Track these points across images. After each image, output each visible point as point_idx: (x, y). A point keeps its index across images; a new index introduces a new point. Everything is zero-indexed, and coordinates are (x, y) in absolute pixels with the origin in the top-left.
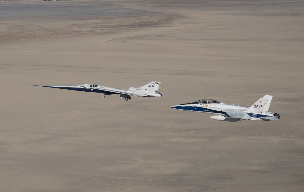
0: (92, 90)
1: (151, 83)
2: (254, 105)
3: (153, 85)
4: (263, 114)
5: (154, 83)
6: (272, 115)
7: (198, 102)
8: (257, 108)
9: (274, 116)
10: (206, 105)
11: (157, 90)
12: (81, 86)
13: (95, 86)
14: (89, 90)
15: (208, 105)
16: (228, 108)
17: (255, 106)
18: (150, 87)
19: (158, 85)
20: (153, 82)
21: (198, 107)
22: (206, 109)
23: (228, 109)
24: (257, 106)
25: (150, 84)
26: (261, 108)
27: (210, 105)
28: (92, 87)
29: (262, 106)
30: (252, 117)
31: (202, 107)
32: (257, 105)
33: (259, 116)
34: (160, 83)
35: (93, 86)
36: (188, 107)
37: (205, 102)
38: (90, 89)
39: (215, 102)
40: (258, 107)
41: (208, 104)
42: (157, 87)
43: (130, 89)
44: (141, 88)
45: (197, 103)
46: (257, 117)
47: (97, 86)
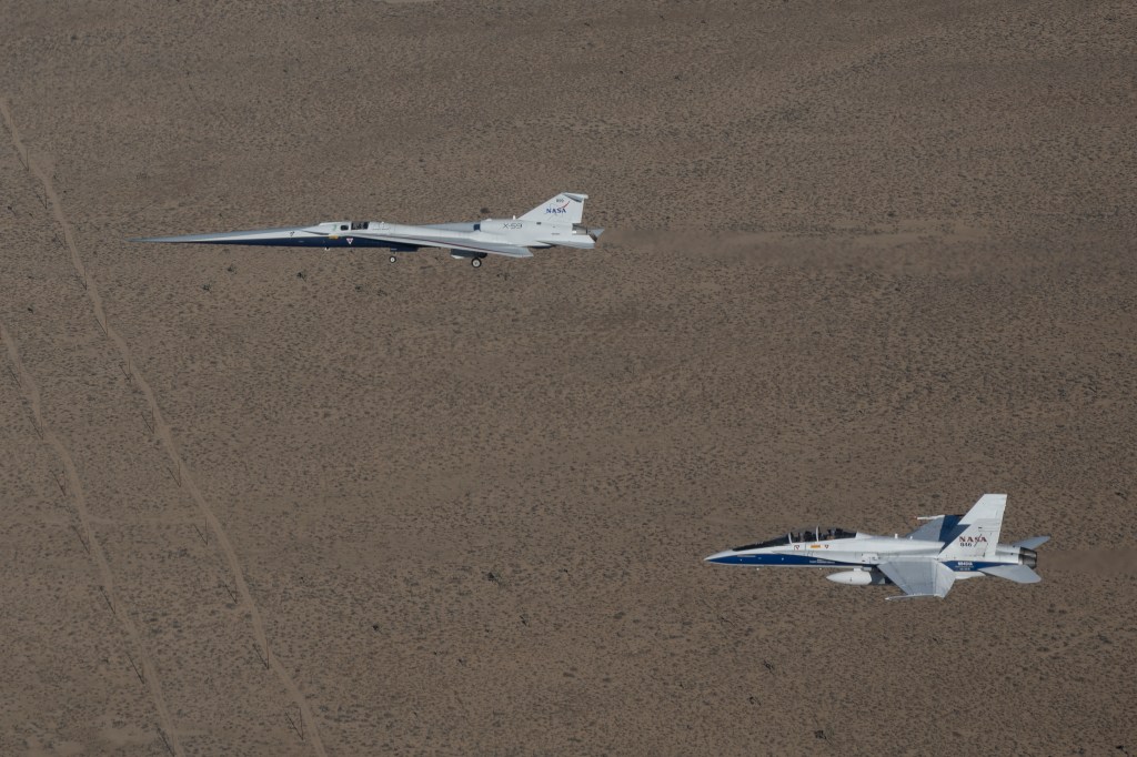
0: (350, 241)
1: (554, 199)
2: (961, 538)
3: (560, 205)
4: (988, 559)
5: (567, 200)
6: (1015, 560)
7: (787, 538)
8: (969, 545)
9: (1021, 563)
10: (812, 547)
11: (578, 220)
12: (308, 229)
13: (359, 227)
14: (340, 243)
15: (819, 547)
16: (880, 551)
17: (964, 541)
18: (552, 214)
19: (581, 205)
20: (561, 196)
21: (790, 553)
22: (815, 559)
23: (883, 554)
24: (970, 539)
25: (552, 203)
26: (981, 545)
27: (827, 546)
28: (349, 232)
29: (983, 538)
30: (958, 570)
31: (802, 554)
33: (977, 566)
34: (586, 197)
35: (353, 228)
36: (758, 555)
37: (809, 537)
38: (345, 238)
39: (840, 534)
40: (973, 544)
41: (817, 543)
42: (575, 211)
44: (522, 218)
45: (784, 541)
46: (972, 570)
47: (366, 226)
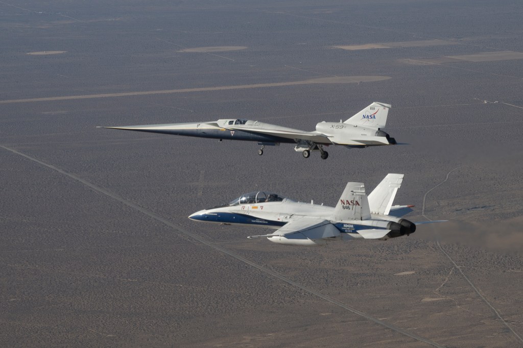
1: (368, 108)
2: (341, 201)
6: (385, 225)
8: (348, 208)
9: (388, 228)
10: (253, 208)
15: (256, 207)
17: (344, 204)
18: (366, 119)
25: (367, 111)
26: (356, 208)
27: (262, 207)
29: (356, 202)
30: (344, 231)
32: (347, 201)
37: (251, 201)
41: (256, 204)
43: (317, 126)
44: (345, 122)
46: (353, 231)
